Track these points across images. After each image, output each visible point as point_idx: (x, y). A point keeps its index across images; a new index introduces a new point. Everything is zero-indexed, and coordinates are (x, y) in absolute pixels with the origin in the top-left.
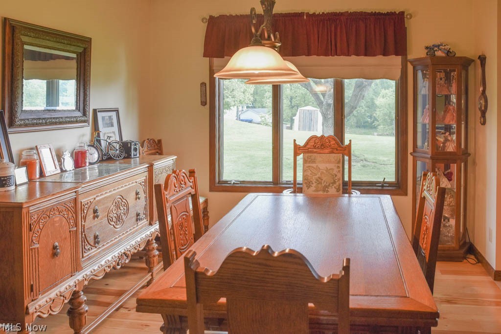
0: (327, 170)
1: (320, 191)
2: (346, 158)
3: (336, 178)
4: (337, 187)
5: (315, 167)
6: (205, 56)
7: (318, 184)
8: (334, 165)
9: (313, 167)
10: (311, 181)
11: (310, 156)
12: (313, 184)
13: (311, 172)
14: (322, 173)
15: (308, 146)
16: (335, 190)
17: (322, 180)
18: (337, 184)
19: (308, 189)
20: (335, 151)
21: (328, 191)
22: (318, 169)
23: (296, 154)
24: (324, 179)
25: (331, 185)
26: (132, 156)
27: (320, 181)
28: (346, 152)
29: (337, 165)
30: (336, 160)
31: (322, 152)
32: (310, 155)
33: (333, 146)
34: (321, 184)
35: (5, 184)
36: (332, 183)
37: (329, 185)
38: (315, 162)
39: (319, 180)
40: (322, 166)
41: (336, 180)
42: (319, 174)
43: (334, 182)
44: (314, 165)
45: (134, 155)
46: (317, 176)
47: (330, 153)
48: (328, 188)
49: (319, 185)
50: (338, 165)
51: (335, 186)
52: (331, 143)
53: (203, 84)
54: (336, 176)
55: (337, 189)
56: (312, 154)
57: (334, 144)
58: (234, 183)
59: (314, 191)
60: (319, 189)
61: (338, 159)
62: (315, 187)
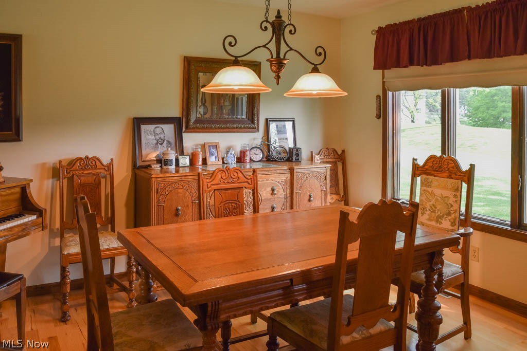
0: (443, 198)
1: (432, 220)
2: (465, 186)
3: (452, 209)
4: (452, 221)
5: (430, 191)
6: (375, 68)
7: (432, 212)
8: (451, 192)
9: (428, 192)
10: (426, 208)
11: (428, 179)
12: (427, 211)
13: (426, 197)
14: (437, 200)
15: (426, 167)
16: (450, 223)
17: (436, 208)
18: (453, 216)
19: (422, 216)
20: (454, 176)
21: (441, 222)
22: (433, 194)
23: (414, 175)
24: (439, 207)
25: (445, 216)
26: (294, 160)
27: (434, 209)
28: (466, 178)
29: (454, 193)
30: (453, 188)
31: (439, 175)
32: (427, 177)
33: (451, 169)
34: (435, 213)
35: (167, 164)
36: (447, 215)
37: (443, 216)
38: (430, 185)
39: (433, 207)
40: (438, 192)
41: (452, 212)
42: (434, 200)
43: (449, 214)
44: (430, 190)
45: (296, 160)
46: (432, 203)
47: (447, 178)
48: (442, 219)
49: (433, 214)
50: (456, 193)
51: (450, 218)
52: (450, 166)
53: (379, 97)
54: (452, 206)
55: (452, 223)
56: (429, 177)
57: (453, 167)
58: (403, 203)
59: (427, 220)
60: (432, 218)
61: (456, 187)
62: (429, 215)
